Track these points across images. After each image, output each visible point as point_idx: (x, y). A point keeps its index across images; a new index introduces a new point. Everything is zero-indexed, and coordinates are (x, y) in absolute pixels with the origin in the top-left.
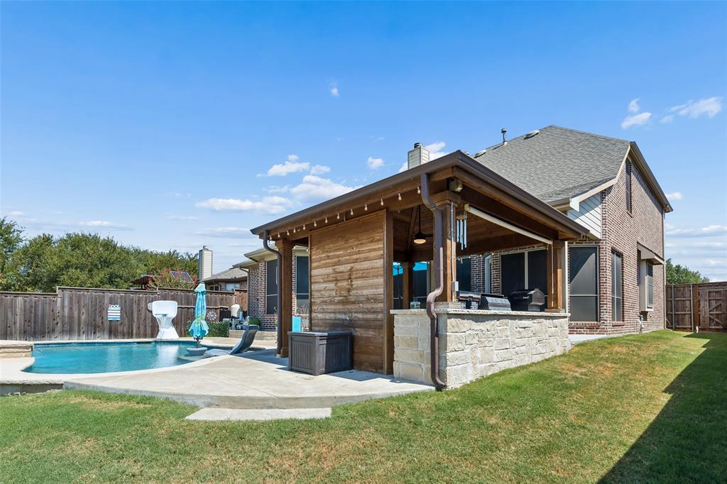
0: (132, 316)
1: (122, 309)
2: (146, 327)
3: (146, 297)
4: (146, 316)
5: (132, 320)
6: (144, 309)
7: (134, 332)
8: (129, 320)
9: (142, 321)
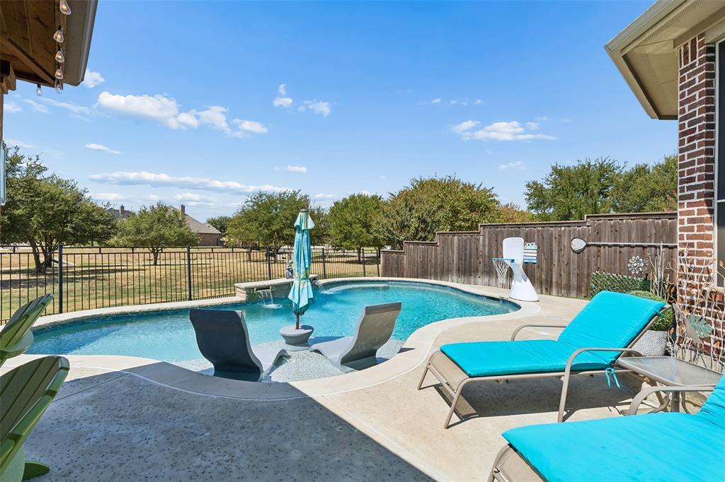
0: (552, 259)
1: (539, 248)
2: (569, 273)
3: (570, 231)
4: (569, 259)
5: (552, 263)
6: (566, 249)
7: (554, 280)
8: (547, 263)
9: (563, 266)
